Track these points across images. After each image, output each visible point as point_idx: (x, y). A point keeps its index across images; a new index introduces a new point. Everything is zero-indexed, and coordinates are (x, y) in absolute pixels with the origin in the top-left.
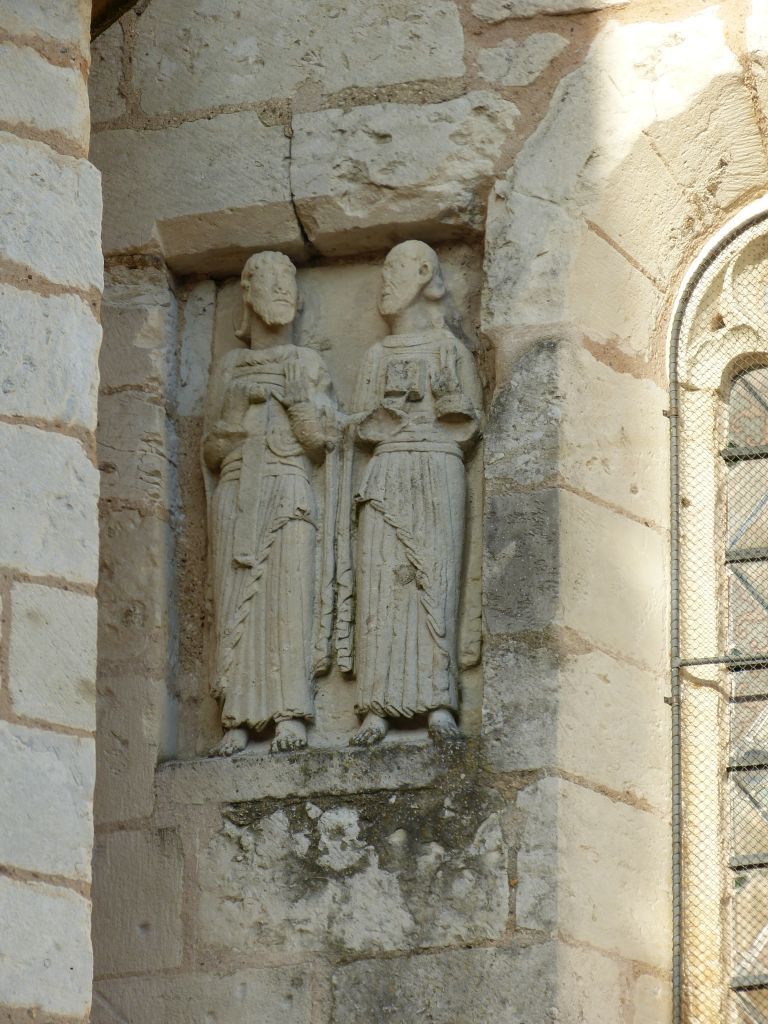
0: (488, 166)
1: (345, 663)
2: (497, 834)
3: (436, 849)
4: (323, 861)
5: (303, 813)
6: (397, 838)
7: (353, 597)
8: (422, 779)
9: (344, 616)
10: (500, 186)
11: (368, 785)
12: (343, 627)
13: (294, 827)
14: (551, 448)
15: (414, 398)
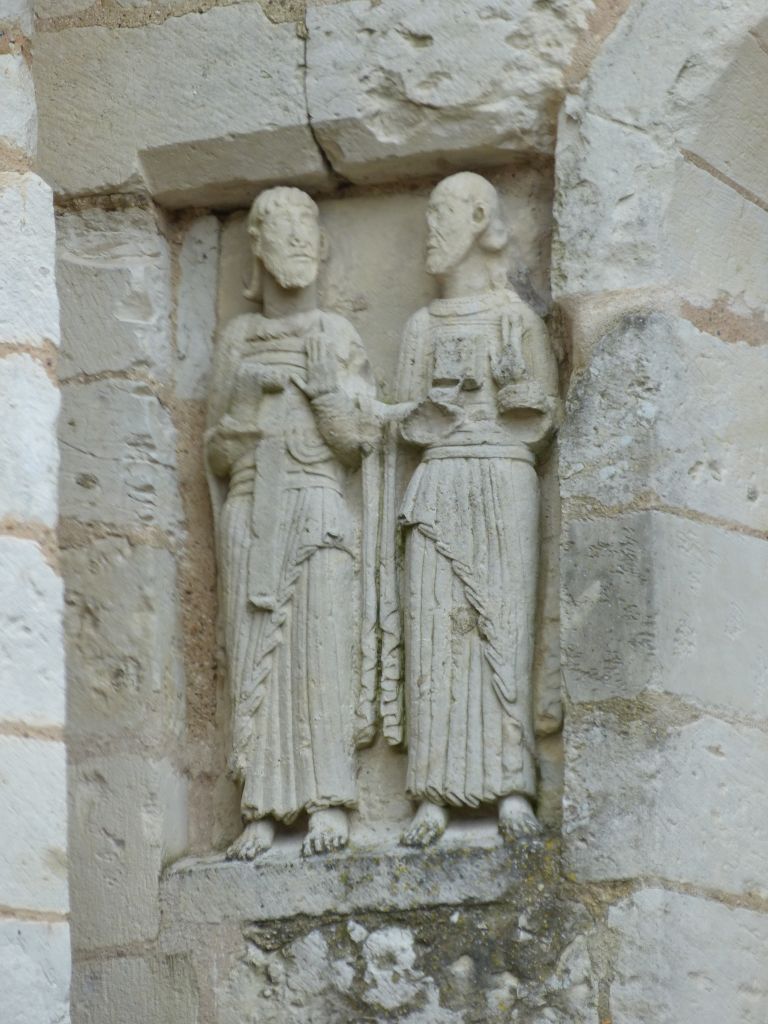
0: (555, 77)
1: (393, 734)
2: (584, 962)
3: (510, 980)
4: (371, 996)
5: (345, 936)
6: (462, 967)
7: (401, 646)
8: (490, 892)
9: (391, 673)
10: (572, 104)
11: (423, 899)
12: (389, 687)
13: (333, 952)
14: (644, 456)
15: (470, 387)
